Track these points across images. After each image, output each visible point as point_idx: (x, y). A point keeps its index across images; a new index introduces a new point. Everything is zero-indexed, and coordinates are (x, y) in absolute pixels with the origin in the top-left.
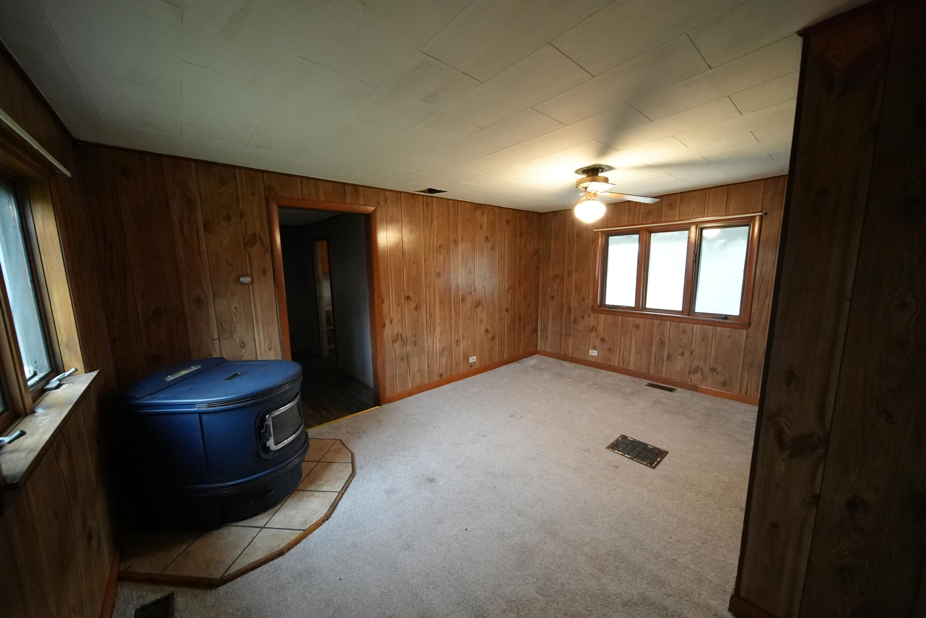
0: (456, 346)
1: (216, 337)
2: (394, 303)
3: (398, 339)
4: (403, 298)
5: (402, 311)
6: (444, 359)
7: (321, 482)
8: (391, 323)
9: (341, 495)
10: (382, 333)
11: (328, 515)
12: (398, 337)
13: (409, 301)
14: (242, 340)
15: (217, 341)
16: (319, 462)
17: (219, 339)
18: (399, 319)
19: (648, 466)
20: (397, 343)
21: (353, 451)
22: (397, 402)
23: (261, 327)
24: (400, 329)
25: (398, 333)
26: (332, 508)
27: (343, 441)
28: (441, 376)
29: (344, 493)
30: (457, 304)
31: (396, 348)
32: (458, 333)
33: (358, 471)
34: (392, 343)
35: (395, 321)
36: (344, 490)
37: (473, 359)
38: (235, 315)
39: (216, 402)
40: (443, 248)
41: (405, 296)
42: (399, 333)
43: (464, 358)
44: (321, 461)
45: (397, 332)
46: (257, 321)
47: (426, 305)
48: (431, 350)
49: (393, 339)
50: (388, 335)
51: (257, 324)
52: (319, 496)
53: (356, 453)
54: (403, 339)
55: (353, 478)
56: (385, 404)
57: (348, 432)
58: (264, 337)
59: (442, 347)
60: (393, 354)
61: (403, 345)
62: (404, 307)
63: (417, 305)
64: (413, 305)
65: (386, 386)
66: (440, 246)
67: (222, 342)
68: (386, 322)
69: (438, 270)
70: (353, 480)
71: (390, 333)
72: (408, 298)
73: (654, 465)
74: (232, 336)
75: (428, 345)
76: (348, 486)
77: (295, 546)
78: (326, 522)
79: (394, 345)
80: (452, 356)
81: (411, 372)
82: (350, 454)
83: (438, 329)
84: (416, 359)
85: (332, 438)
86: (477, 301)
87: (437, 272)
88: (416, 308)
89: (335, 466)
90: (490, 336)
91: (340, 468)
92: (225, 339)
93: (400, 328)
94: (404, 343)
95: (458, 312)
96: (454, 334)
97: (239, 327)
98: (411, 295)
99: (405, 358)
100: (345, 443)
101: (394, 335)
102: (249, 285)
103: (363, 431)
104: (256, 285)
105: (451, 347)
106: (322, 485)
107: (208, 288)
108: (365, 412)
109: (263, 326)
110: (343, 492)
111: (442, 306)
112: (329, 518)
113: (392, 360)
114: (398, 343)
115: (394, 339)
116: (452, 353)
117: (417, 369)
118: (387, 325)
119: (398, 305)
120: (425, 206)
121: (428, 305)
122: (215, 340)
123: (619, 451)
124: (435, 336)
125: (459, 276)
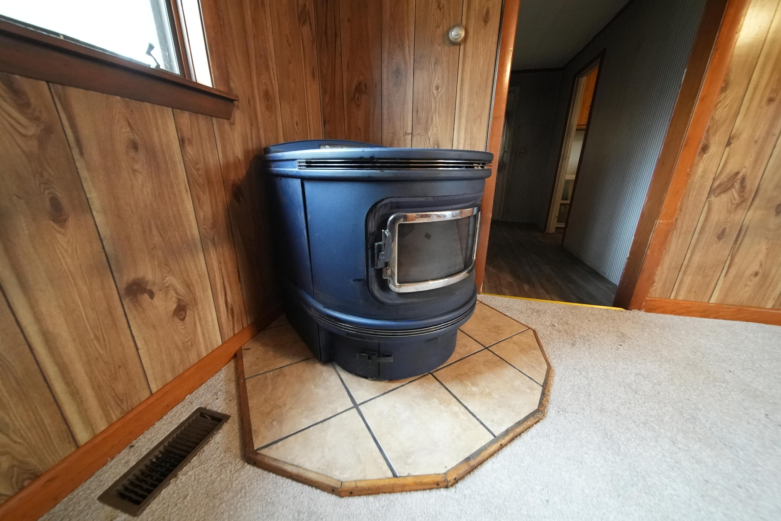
1: (409, 131)
3: (732, 186)
7: (474, 389)
8: (729, 144)
9: (496, 446)
10: (693, 165)
11: (451, 478)
12: (731, 183)
14: (438, 141)
15: (410, 136)
16: (487, 348)
17: (412, 134)
18: (756, 138)
20: (723, 196)
21: (553, 363)
22: (668, 316)
23: (464, 121)
24: (747, 164)
25: (737, 173)
26: (465, 468)
27: (540, 335)
29: (506, 445)
31: (716, 207)
33: (551, 411)
34: (709, 193)
35: (741, 142)
36: (508, 438)
38: (435, 98)
42: (741, 174)
44: (490, 348)
45: (735, 170)
46: (460, 111)
49: (716, 184)
50: (704, 172)
51: (460, 117)
52: (456, 415)
53: (556, 370)
54: (747, 189)
55: (536, 423)
56: (639, 309)
57: (554, 326)
58: (465, 140)
60: (702, 219)
61: (738, 205)
65: (657, 278)
67: (414, 139)
68: (712, 141)
70: (535, 426)
71: (714, 170)
74: (426, 130)
76: (520, 434)
77: (364, 495)
78: (442, 490)
79: (713, 197)
81: (733, 271)
82: (545, 367)
85: (523, 322)
89: (509, 372)
91: (517, 383)
92: (419, 134)
93: (749, 162)
94: (744, 201)
97: (436, 119)
100: (542, 341)
101: (723, 178)
102: (460, 44)
103: (582, 337)
104: (470, 44)
106: (473, 395)
107: (409, 52)
108: (593, 308)
109: (467, 121)
110: (503, 442)
112: (452, 486)
113: (692, 230)
114: (724, 198)
115: (719, 186)
117: (754, 267)
118: (715, 148)
122: (408, 135)
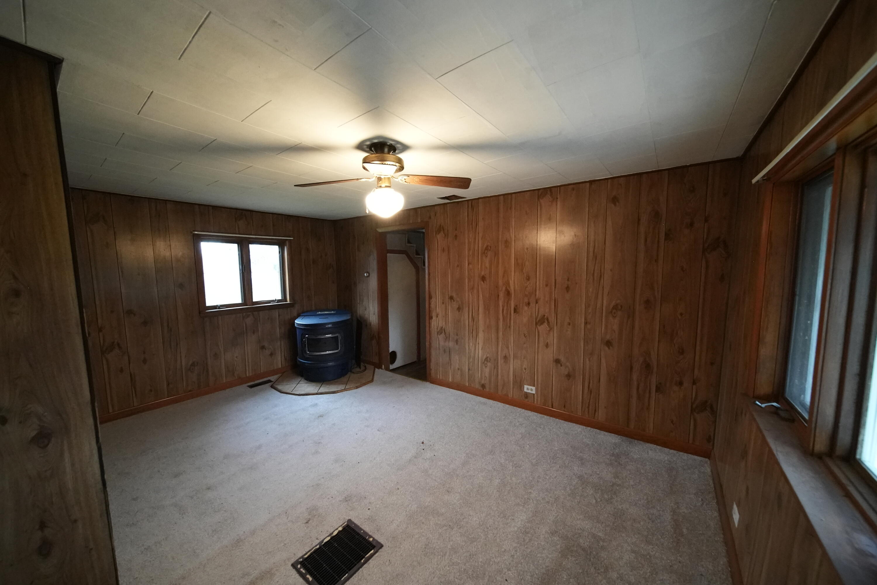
0: (505, 362)
2: (440, 300)
4: (447, 297)
5: (446, 309)
6: (487, 370)
8: (437, 317)
9: (316, 393)
10: (430, 323)
12: (441, 331)
13: (453, 301)
14: (365, 306)
16: (348, 381)
18: (443, 315)
19: (300, 558)
22: (436, 386)
25: (442, 327)
27: (372, 382)
28: (483, 386)
29: (319, 394)
30: (507, 314)
31: (440, 339)
32: (508, 348)
33: (339, 393)
34: (437, 334)
35: (440, 316)
37: (529, 389)
38: (364, 292)
39: (301, 324)
40: (490, 250)
41: (449, 296)
43: (515, 382)
46: (370, 297)
47: (469, 308)
48: (472, 355)
49: (438, 331)
50: (434, 326)
51: (370, 299)
52: (316, 388)
54: (447, 334)
56: (429, 382)
59: (485, 357)
60: (438, 344)
61: (446, 340)
62: (448, 305)
63: (459, 306)
64: (455, 306)
65: (431, 367)
66: (486, 249)
68: (433, 315)
69: (483, 273)
71: (436, 325)
72: (451, 298)
73: (299, 566)
74: (363, 303)
75: (469, 348)
76: (324, 394)
79: (438, 336)
80: (497, 371)
81: (452, 367)
82: (355, 387)
83: (481, 335)
84: (457, 357)
86: (540, 315)
87: (482, 276)
88: (459, 309)
89: (343, 385)
90: (564, 371)
93: (444, 323)
94: (447, 338)
95: (509, 325)
96: (502, 347)
97: (365, 299)
98: (454, 295)
99: (448, 352)
100: (369, 383)
101: (439, 328)
102: (368, 277)
104: (371, 277)
105: (496, 360)
107: (357, 277)
111: (487, 312)
113: (437, 348)
114: (442, 336)
116: (498, 366)
117: (457, 366)
118: (434, 318)
119: (443, 303)
120: (470, 210)
121: (471, 309)
123: (339, 532)
124: (477, 342)
125: (511, 282)
